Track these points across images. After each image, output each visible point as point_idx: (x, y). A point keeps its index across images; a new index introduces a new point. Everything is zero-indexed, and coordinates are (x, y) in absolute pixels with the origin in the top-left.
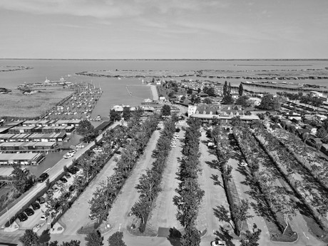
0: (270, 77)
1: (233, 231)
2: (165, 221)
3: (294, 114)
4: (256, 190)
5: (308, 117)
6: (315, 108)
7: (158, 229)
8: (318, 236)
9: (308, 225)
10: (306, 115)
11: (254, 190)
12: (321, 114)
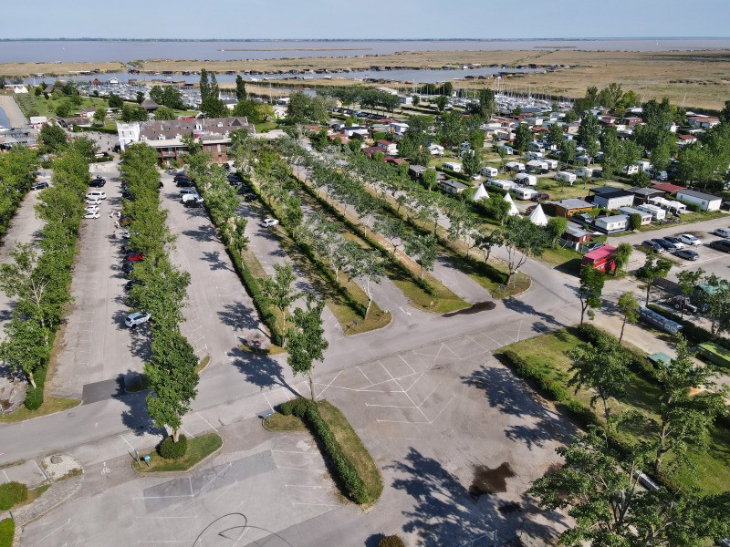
0: (299, 69)
1: (268, 341)
2: (100, 368)
3: (354, 125)
4: (302, 260)
5: (380, 128)
6: (388, 115)
7: (81, 390)
8: (424, 306)
9: (405, 294)
10: (375, 125)
11: (298, 262)
12: (400, 122)
